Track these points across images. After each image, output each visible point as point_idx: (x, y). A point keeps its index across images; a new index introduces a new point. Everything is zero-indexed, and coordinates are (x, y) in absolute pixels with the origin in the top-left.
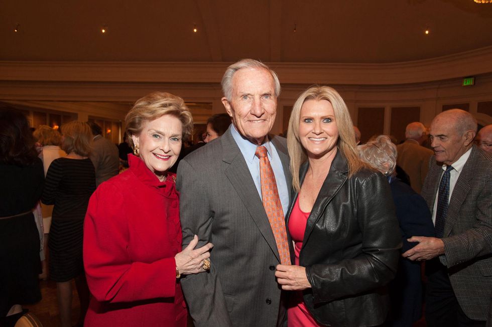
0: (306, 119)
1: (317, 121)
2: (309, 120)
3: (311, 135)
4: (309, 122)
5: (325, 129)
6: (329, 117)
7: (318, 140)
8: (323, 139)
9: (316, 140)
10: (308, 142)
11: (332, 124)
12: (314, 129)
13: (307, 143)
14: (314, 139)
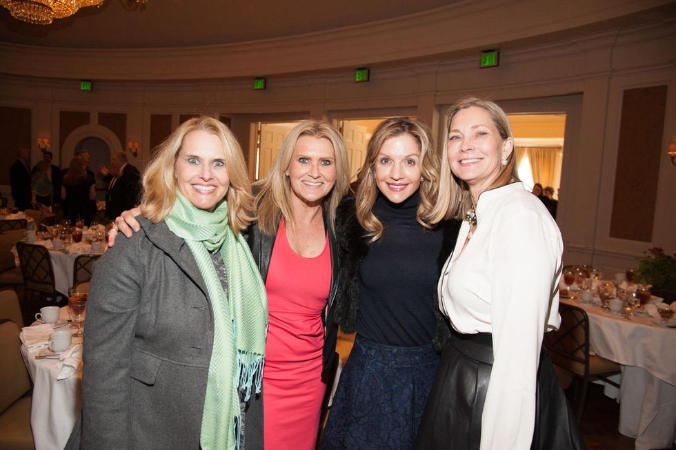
0: (301, 159)
1: (315, 162)
2: (304, 160)
3: (306, 177)
4: (304, 162)
5: (322, 172)
6: (329, 159)
7: (314, 184)
8: (319, 184)
9: (312, 184)
10: (302, 186)
11: (331, 168)
12: (311, 172)
13: (300, 187)
14: (309, 183)
